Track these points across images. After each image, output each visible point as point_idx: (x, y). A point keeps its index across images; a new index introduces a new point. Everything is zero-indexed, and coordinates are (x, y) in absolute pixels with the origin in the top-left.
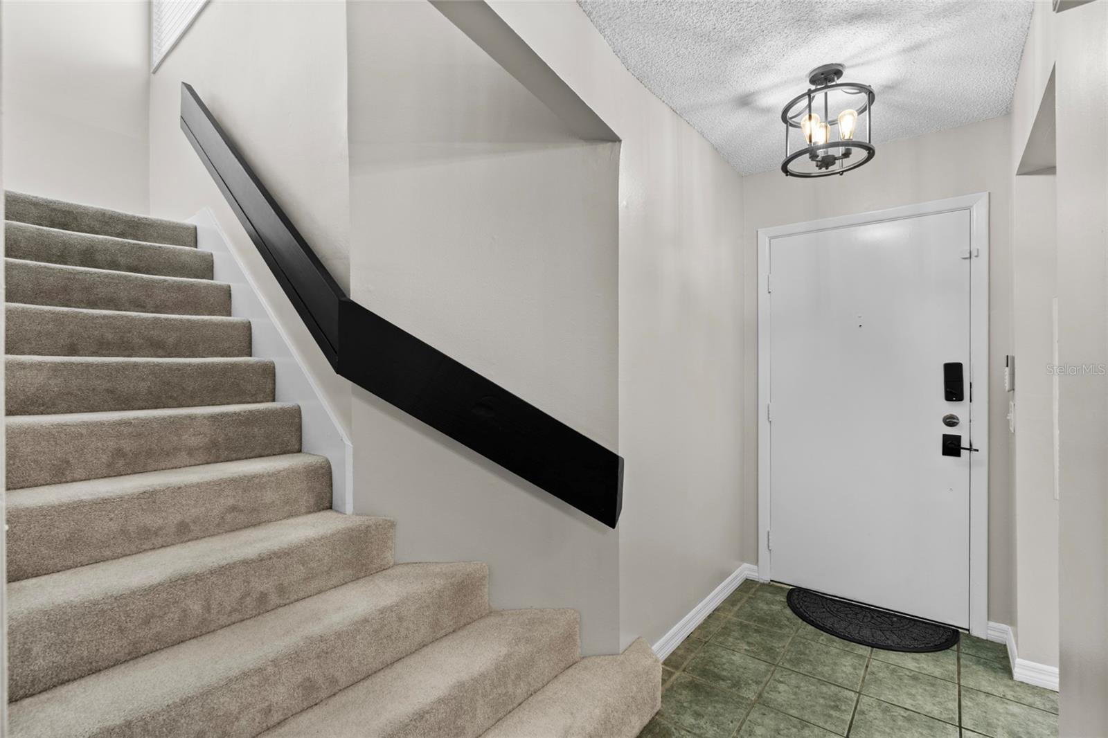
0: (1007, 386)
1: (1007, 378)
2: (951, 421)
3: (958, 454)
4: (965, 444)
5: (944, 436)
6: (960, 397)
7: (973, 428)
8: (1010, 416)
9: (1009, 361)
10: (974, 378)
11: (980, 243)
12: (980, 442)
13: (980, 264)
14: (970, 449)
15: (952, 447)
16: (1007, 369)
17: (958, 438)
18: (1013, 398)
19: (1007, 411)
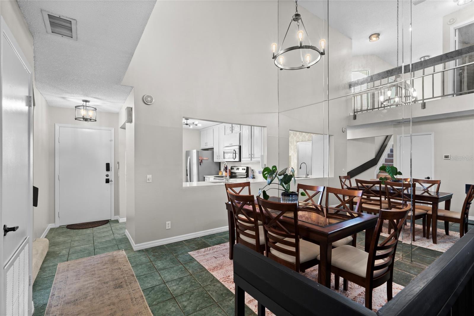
0: (118, 168)
1: (118, 166)
2: (107, 176)
3: (109, 183)
4: (110, 180)
5: (106, 179)
6: (109, 171)
7: (112, 177)
8: (118, 174)
9: (118, 163)
10: (112, 166)
11: (113, 138)
12: (113, 179)
13: (113, 142)
14: (111, 181)
15: (107, 181)
16: (118, 164)
17: (109, 179)
18: (119, 170)
19: (118, 173)
